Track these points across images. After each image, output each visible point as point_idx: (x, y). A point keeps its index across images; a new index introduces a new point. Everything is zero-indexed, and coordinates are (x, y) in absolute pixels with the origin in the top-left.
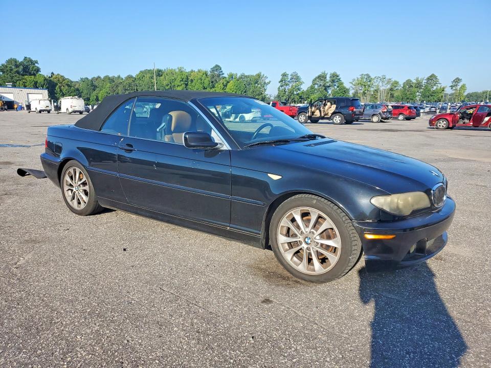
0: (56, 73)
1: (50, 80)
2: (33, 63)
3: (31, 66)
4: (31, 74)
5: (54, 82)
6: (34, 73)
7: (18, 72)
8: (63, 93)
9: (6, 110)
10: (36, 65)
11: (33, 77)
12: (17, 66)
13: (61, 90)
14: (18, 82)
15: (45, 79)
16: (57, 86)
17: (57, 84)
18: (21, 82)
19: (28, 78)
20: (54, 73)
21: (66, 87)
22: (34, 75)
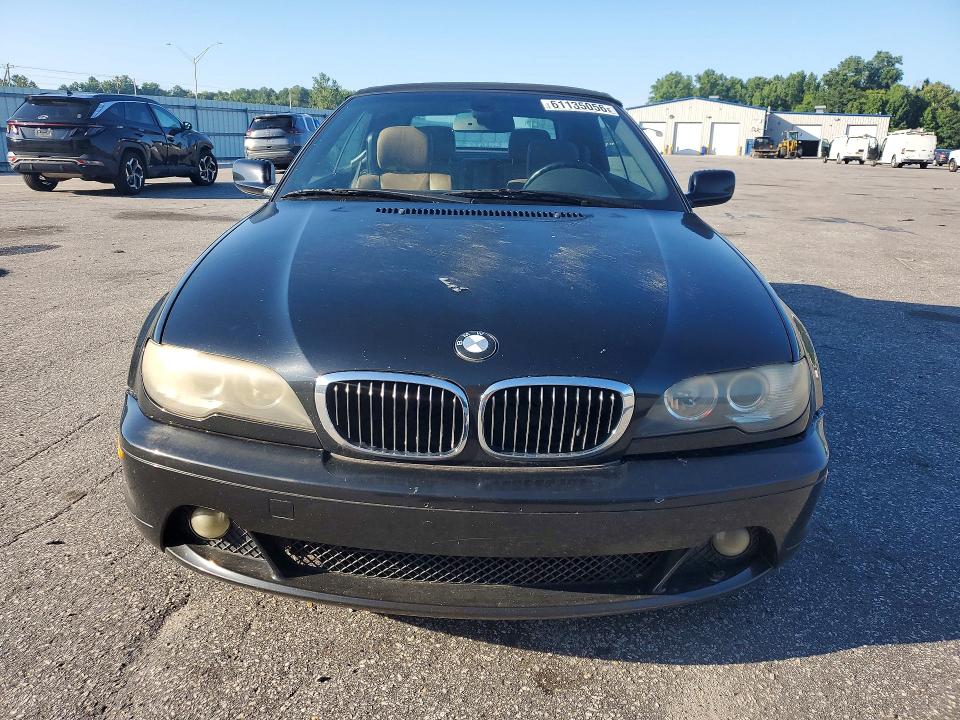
0: (933, 81)
1: (917, 97)
2: (891, 61)
3: (886, 69)
4: (880, 87)
5: (923, 100)
6: (887, 83)
7: (856, 84)
8: (937, 124)
9: (799, 157)
10: (897, 66)
11: (883, 91)
12: (858, 71)
13: (934, 118)
14: (849, 105)
15: (907, 95)
16: (929, 109)
17: (929, 104)
18: (856, 104)
19: (874, 95)
20: (930, 81)
21: (949, 110)
22: (887, 87)
